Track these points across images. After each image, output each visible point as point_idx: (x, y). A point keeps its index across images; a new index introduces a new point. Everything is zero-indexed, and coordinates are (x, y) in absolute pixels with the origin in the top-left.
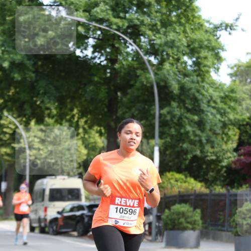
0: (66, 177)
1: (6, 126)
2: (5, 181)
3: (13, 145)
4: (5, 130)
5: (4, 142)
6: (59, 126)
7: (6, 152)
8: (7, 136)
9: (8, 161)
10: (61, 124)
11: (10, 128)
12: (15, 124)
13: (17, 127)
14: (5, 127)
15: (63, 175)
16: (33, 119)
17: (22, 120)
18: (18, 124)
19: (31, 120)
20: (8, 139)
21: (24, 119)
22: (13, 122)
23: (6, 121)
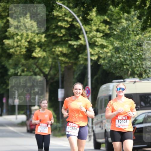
0: (137, 80)
1: (61, 18)
2: (62, 88)
3: (70, 42)
4: (59, 24)
5: (60, 39)
6: (126, 14)
7: (61, 52)
8: (63, 31)
9: (65, 63)
10: (129, 13)
11: (67, 21)
12: (72, 16)
13: (74, 19)
14: (60, 21)
15: (134, 77)
16: (93, 8)
17: (79, 10)
18: (75, 16)
19: (91, 10)
20: (64, 35)
21: (82, 9)
22: (70, 13)
23: (61, 12)
